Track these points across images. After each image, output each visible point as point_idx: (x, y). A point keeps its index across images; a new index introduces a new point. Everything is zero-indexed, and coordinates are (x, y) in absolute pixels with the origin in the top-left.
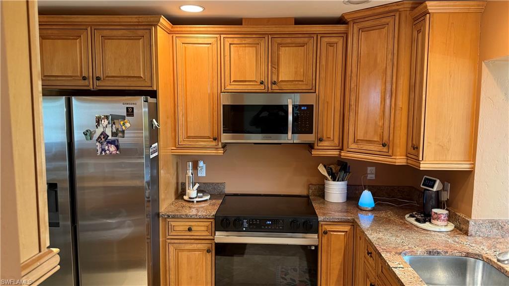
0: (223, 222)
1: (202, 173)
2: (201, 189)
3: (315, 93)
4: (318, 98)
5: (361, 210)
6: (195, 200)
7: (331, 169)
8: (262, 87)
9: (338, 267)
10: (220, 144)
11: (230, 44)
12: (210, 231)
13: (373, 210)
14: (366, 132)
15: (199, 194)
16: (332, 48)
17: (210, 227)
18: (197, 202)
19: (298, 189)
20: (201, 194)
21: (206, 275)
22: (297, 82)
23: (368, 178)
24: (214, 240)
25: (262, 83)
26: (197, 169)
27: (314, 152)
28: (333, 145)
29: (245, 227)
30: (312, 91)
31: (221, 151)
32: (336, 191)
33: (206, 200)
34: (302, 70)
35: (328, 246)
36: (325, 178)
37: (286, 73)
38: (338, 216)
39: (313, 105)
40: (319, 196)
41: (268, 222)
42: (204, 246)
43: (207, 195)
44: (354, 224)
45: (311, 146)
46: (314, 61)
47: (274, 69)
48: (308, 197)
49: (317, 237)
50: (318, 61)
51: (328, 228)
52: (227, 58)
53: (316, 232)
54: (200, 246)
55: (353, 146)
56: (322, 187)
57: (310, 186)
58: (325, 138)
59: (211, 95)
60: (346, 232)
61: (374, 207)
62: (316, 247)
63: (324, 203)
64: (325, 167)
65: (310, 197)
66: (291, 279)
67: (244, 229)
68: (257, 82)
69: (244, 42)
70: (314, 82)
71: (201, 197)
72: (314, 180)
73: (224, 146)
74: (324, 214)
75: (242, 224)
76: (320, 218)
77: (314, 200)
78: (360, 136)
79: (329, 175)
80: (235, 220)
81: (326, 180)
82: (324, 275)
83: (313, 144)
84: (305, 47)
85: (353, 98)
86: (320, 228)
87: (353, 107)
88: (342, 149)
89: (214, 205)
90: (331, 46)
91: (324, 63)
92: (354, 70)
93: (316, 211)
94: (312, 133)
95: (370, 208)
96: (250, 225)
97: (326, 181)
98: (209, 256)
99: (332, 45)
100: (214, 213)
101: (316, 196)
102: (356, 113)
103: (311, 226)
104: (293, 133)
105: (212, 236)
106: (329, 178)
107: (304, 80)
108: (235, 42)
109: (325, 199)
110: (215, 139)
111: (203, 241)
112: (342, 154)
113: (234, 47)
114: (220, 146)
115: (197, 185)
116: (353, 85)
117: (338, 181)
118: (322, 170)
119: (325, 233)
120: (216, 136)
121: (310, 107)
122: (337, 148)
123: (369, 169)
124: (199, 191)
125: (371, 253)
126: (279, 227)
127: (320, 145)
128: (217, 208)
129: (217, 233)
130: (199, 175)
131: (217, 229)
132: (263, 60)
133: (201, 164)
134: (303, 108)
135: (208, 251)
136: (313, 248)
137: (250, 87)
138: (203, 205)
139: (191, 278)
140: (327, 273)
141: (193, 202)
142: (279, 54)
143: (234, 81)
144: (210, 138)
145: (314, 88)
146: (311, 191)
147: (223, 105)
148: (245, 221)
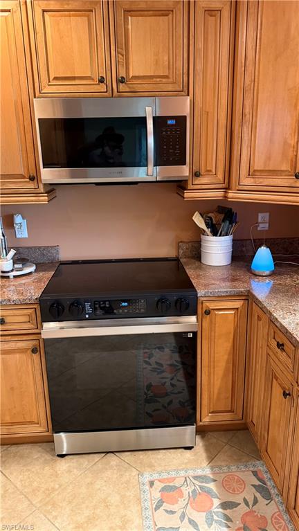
0: (52, 308)
1: (22, 230)
2: (23, 256)
3: (188, 95)
4: (193, 104)
5: (256, 275)
6: (11, 275)
7: (211, 219)
8: (102, 88)
9: (226, 357)
10: (41, 186)
11: (44, 11)
12: (34, 322)
13: (273, 274)
14: (269, 158)
15: (16, 266)
16: (214, 18)
17: (34, 316)
18: (15, 277)
19: (164, 249)
20: (20, 266)
21: (35, 384)
22: (158, 80)
23: (259, 229)
24: (40, 334)
25: (102, 81)
26: (14, 228)
27: (187, 195)
28: (214, 181)
29: (87, 314)
30: (183, 94)
31: (44, 198)
32: (217, 250)
33: (31, 273)
34: (166, 59)
35: (211, 330)
36: (203, 232)
37: (140, 64)
38: (224, 287)
40: (193, 257)
41: (123, 304)
42: (26, 344)
43: (31, 266)
44: (249, 297)
45: (180, 185)
46: (186, 40)
47: (120, 56)
48: (177, 260)
49: (196, 320)
50: (191, 42)
51: (211, 305)
52: (40, 37)
53: (194, 313)
54: (20, 345)
55: (247, 181)
56: (196, 245)
57: (180, 244)
58: (203, 172)
59: (20, 103)
60: (237, 309)
61: (273, 271)
62: (195, 334)
63: (201, 268)
64: (202, 216)
65: (181, 260)
66: (157, 363)
67: (87, 316)
68: (93, 79)
69: (66, 7)
70: (185, 79)
71: (20, 270)
72: (187, 236)
73: (51, 189)
74: (206, 286)
75: (84, 308)
76: (201, 292)
77: (188, 264)
78: (258, 165)
79: (208, 228)
80: (72, 304)
81: (203, 234)
82: (205, 370)
83: (186, 181)
84: (170, 15)
85: (248, 103)
86: (199, 307)
87: (248, 117)
88: (228, 188)
89: (39, 281)
90: (211, 16)
91: (200, 45)
92: (251, 54)
93: (193, 281)
94: (184, 164)
95: (267, 273)
96: (95, 309)
97: (202, 236)
98: (36, 357)
99: (213, 13)
100: (38, 295)
101: (188, 258)
102: (253, 128)
103: (188, 305)
104: (155, 165)
105: (37, 328)
106: (208, 231)
107: (171, 76)
108: (52, 8)
109: (203, 262)
110: (32, 179)
111: (26, 337)
112: (230, 195)
113: (50, 16)
114: (42, 189)
115: (12, 252)
116: (247, 82)
117: (220, 236)
118: (199, 220)
119: (208, 312)
120: (33, 173)
121: (181, 120)
122: (221, 186)
123: (260, 216)
124: (16, 260)
125: (283, 345)
126: (140, 310)
127: (196, 182)
128: (44, 286)
129: (46, 325)
130: (18, 236)
131: (46, 319)
132: (101, 39)
133: (18, 219)
134: (170, 122)
135: (34, 351)
136: (191, 335)
137: (82, 89)
138: (23, 280)
139: (12, 389)
140: (209, 366)
141: (8, 277)
142: (128, 29)
143: (56, 78)
144: (24, 177)
145: (185, 89)
146: (181, 252)
147: (39, 119)
148: (87, 305)
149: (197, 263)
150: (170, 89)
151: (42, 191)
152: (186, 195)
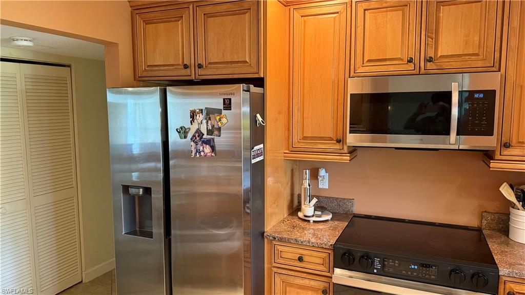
0: (344, 256)
1: (324, 183)
2: (322, 205)
3: (499, 71)
4: (505, 79)
6: (312, 219)
7: (523, 192)
8: (411, 66)
10: (345, 148)
11: (365, 10)
12: (327, 265)
15: (317, 213)
17: (327, 260)
18: (314, 222)
20: (319, 213)
22: (467, 57)
24: (331, 278)
25: (410, 61)
26: (318, 179)
27: (494, 165)
29: (376, 269)
30: (494, 69)
31: (347, 158)
33: (327, 221)
34: (477, 38)
36: (514, 206)
37: (448, 44)
39: (495, 91)
40: (499, 230)
41: (413, 267)
42: (319, 284)
43: (328, 214)
45: (488, 155)
46: (499, 22)
47: (430, 39)
48: (479, 230)
50: (506, 22)
51: (517, 288)
52: (360, 30)
53: (496, 292)
54: (313, 283)
56: (504, 217)
57: (484, 214)
58: (514, 142)
59: (337, 82)
63: (507, 244)
64: (512, 187)
65: (484, 232)
67: (375, 271)
68: (402, 60)
70: (497, 55)
71: (319, 216)
72: (492, 206)
73: (353, 150)
74: (510, 265)
75: (373, 263)
76: (503, 271)
77: (491, 237)
79: (519, 201)
80: (363, 257)
81: (513, 208)
83: (493, 152)
86: (501, 287)
89: (335, 229)
91: (516, 23)
93: (495, 257)
94: (491, 135)
96: (384, 266)
97: (511, 209)
100: (333, 242)
101: (493, 230)
103: (486, 282)
104: (458, 134)
105: (329, 272)
106: (519, 205)
107: (480, 54)
108: (371, 7)
109: (510, 237)
110: (339, 141)
111: (318, 278)
113: (370, 13)
114: (346, 150)
115: (315, 201)
118: (507, 192)
119: (511, 294)
120: (340, 137)
121: (490, 95)
124: (317, 208)
126: (430, 275)
127: (505, 153)
128: (338, 234)
129: (338, 271)
130: (320, 186)
131: (337, 265)
132: (413, 27)
133: (322, 172)
134: (476, 96)
135: (324, 292)
137: (392, 68)
138: (321, 226)
141: (309, 221)
142: (439, 17)
143: (369, 61)
144: (332, 139)
145: (497, 65)
146: (485, 222)
147: (351, 94)
148: (377, 260)
149: (503, 238)
150: (480, 65)
151: (346, 152)
152: (492, 165)
